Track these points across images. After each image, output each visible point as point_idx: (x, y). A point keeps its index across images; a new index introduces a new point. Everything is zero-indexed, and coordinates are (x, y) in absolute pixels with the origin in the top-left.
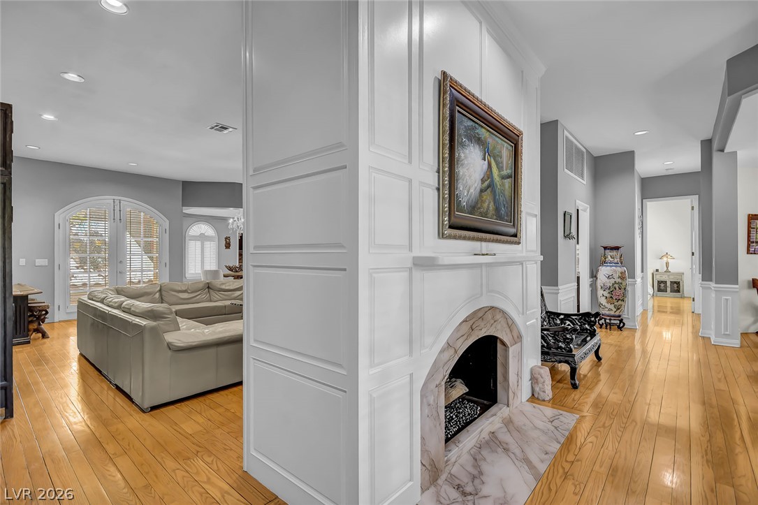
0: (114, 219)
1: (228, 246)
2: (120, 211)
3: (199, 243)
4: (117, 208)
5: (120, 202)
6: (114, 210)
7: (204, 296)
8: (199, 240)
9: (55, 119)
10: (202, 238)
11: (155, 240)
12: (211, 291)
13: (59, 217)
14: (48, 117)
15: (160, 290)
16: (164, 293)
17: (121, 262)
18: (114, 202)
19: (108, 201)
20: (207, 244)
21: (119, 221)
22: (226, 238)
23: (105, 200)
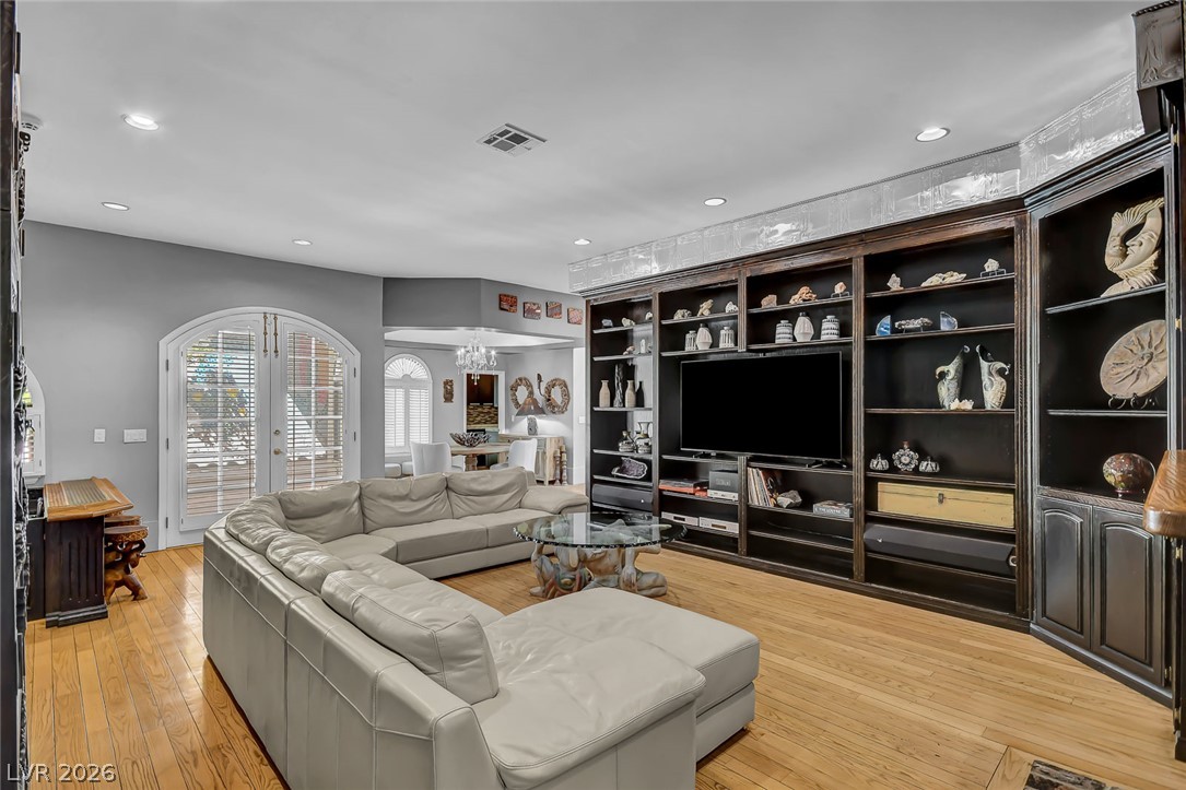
0: (265, 351)
1: (449, 397)
2: (276, 334)
3: (400, 393)
4: (270, 330)
5: (275, 318)
6: (265, 334)
7: (442, 507)
8: (401, 387)
9: (155, 127)
10: (407, 382)
11: (331, 389)
12: (452, 494)
13: (167, 347)
14: (142, 121)
15: (360, 497)
16: (367, 503)
17: (277, 432)
18: (265, 317)
19: (254, 317)
20: (415, 393)
21: (273, 354)
22: (446, 383)
23: (247, 316)
